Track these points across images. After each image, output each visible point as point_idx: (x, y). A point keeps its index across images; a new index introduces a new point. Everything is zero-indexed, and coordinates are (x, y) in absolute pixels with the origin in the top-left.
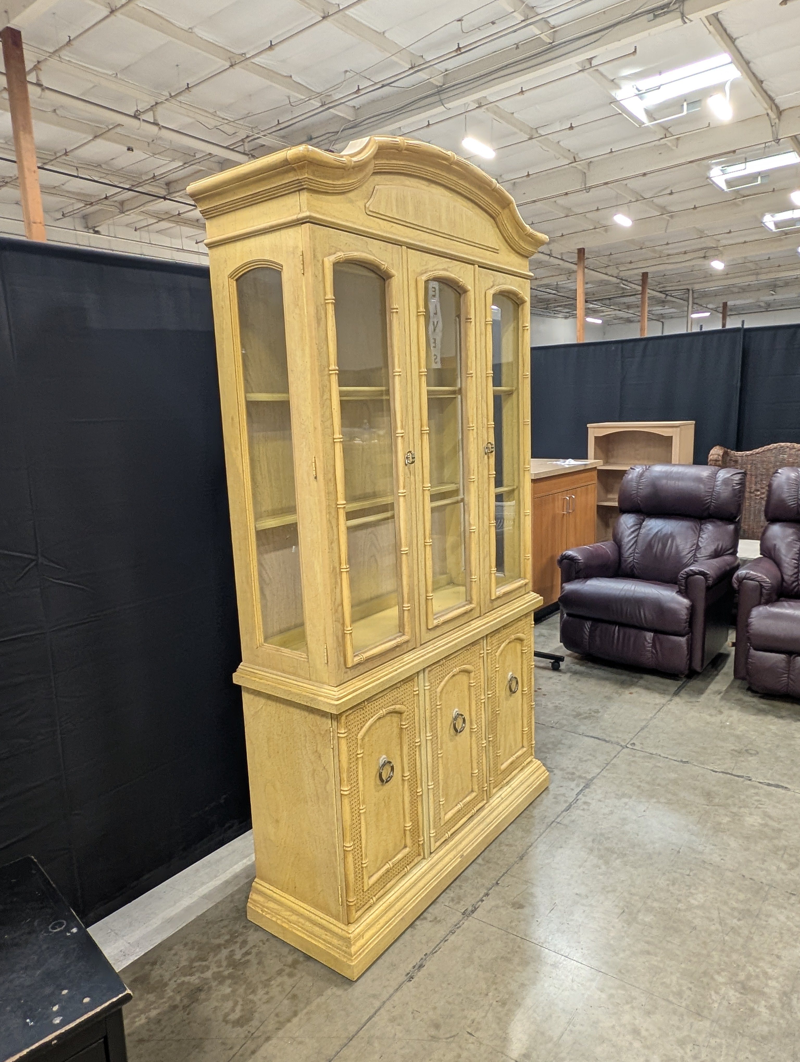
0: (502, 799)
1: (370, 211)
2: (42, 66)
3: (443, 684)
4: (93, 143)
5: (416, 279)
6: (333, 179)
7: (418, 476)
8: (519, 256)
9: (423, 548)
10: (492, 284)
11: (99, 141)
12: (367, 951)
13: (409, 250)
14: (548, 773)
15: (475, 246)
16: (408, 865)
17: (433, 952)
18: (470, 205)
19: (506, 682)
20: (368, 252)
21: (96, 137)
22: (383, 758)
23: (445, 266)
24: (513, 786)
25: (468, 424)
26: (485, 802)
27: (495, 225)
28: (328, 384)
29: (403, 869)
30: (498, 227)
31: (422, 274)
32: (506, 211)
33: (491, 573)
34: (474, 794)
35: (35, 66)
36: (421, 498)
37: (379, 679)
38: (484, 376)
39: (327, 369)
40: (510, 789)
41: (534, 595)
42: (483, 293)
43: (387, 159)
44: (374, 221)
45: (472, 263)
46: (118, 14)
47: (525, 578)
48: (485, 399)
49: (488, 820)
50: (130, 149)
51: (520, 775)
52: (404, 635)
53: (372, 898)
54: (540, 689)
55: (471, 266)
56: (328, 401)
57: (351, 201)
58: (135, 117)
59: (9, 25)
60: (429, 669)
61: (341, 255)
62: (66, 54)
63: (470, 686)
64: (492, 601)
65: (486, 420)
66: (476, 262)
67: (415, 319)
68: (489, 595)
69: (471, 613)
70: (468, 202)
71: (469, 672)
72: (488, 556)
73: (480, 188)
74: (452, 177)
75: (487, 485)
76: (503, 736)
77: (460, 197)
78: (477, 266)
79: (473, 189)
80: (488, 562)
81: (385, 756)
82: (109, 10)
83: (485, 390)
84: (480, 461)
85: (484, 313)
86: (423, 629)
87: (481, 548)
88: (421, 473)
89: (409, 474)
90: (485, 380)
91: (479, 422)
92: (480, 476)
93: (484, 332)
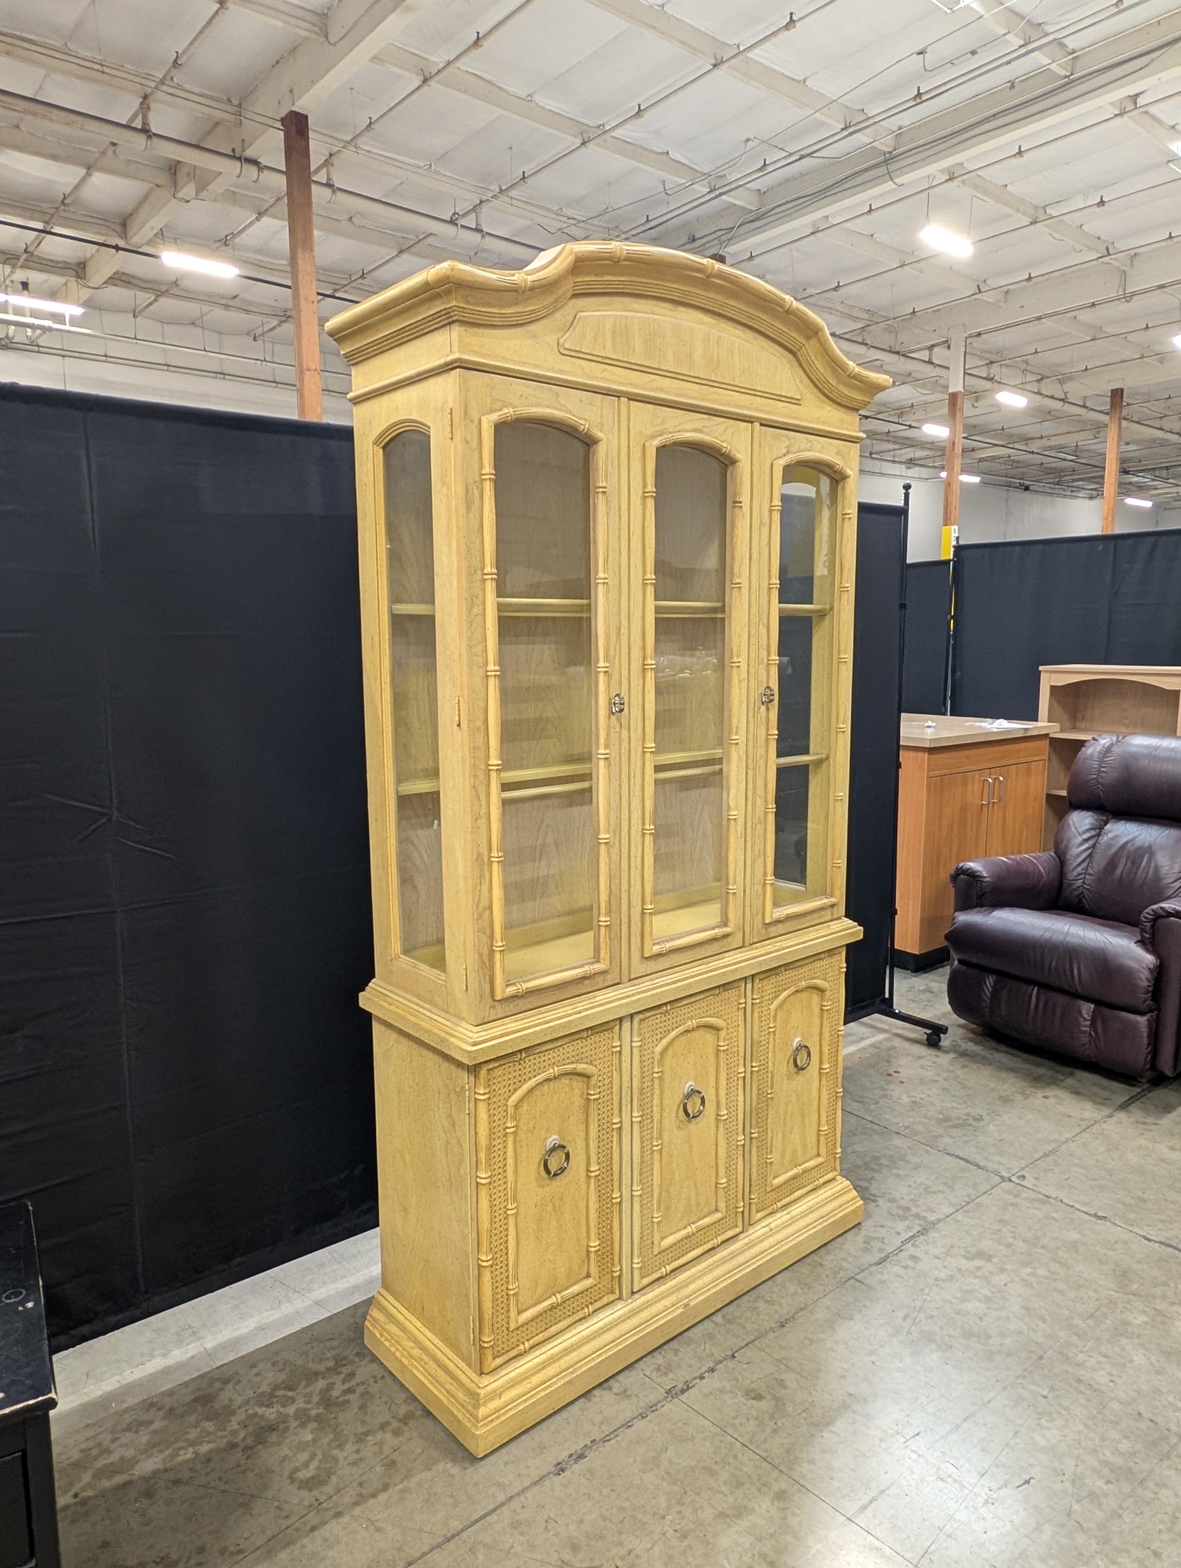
0: (771, 1230)
1: (565, 349)
2: (335, 160)
3: (664, 1042)
4: (397, 260)
5: (644, 445)
6: (501, 307)
7: (636, 730)
8: (839, 408)
9: (639, 838)
10: (785, 451)
11: (405, 256)
12: (503, 1418)
13: (632, 402)
14: (862, 1202)
15: (755, 395)
16: (591, 1303)
17: (604, 1440)
18: (750, 334)
19: (789, 1052)
20: (558, 406)
21: (401, 252)
22: (553, 1139)
23: (698, 425)
24: (793, 1213)
25: (732, 658)
26: (738, 1230)
27: (795, 363)
28: (480, 593)
29: (583, 1308)
30: (801, 366)
31: (653, 437)
32: (814, 342)
33: (765, 884)
34: (718, 1216)
35: (326, 160)
36: (639, 763)
37: (548, 1022)
38: (765, 586)
39: (479, 573)
40: (788, 1217)
41: (849, 922)
42: (768, 463)
43: (596, 275)
44: (574, 363)
45: (750, 420)
46: (432, 83)
47: (832, 896)
48: (765, 621)
49: (741, 1259)
51: (811, 1198)
52: (598, 961)
53: (523, 1343)
54: (898, 1072)
55: (745, 424)
56: (480, 618)
57: (534, 336)
58: (452, 222)
59: (294, 109)
60: (641, 1016)
61: (508, 412)
62: (365, 143)
63: (718, 1050)
64: (767, 925)
65: (765, 653)
66: (758, 419)
67: (639, 501)
68: (760, 916)
69: (725, 941)
70: (746, 330)
71: (717, 1029)
72: (762, 857)
73: (764, 310)
74: (713, 295)
75: (763, 751)
76: (780, 1134)
77: (731, 324)
78: (757, 425)
79: (752, 311)
80: (762, 866)
81: (555, 1137)
82: (422, 78)
83: (766, 609)
84: (751, 713)
85: (767, 494)
86: (635, 957)
87: (749, 844)
88: (640, 727)
89: (618, 728)
90: (766, 594)
91: (753, 655)
92: (751, 737)
93: (768, 522)
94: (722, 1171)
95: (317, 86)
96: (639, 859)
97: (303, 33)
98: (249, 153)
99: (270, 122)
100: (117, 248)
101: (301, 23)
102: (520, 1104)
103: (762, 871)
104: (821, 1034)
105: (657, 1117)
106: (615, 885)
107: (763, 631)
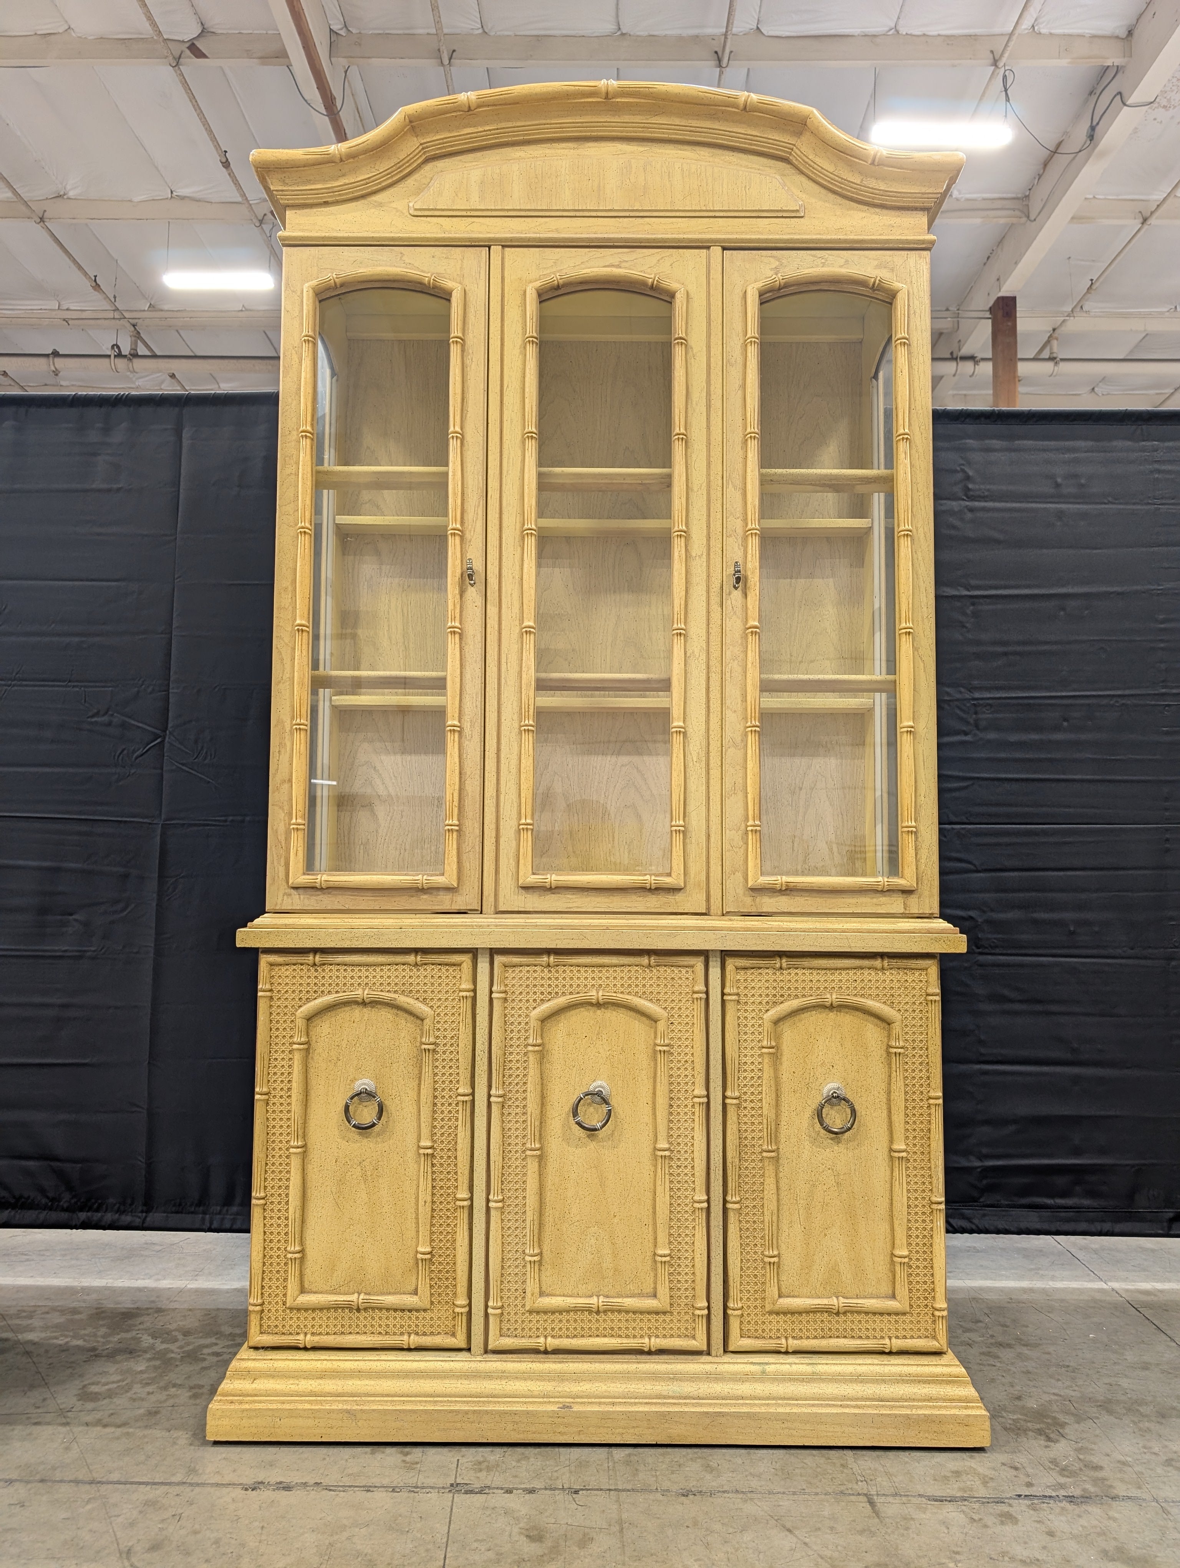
0: (763, 1372)
1: (416, 210)
2: (1061, 334)
3: (547, 1006)
5: (523, 288)
6: (324, 181)
7: (510, 607)
8: (885, 211)
9: (514, 736)
10: (770, 273)
12: (247, 1406)
13: (506, 249)
14: (987, 1412)
15: (715, 217)
16: (417, 1334)
18: (704, 152)
19: (811, 1100)
20: (402, 265)
22: (360, 1081)
23: (615, 260)
24: (820, 1368)
25: (676, 526)
26: (695, 1346)
27: (790, 171)
28: (295, 453)
29: (402, 1334)
32: (806, 137)
33: (746, 832)
34: (655, 1304)
36: (515, 647)
37: (352, 928)
39: (294, 433)
40: (808, 1368)
41: (941, 923)
42: (739, 291)
43: (449, 131)
44: (429, 223)
45: (703, 245)
47: (904, 879)
48: (738, 483)
49: (688, 1388)
51: (869, 1362)
52: (442, 874)
53: (306, 1334)
55: (695, 251)
56: (293, 478)
57: (380, 205)
59: (1001, 294)
60: (506, 959)
61: (331, 277)
63: (655, 1052)
64: (753, 892)
65: (739, 523)
66: (715, 242)
67: (517, 351)
68: (739, 875)
69: (671, 898)
70: (697, 148)
71: (653, 1020)
72: (740, 795)
73: (713, 117)
74: (627, 118)
75: (737, 650)
76: (797, 1229)
77: (671, 146)
78: (716, 251)
79: (694, 123)
80: (741, 804)
81: (366, 1081)
82: (1141, 220)
83: (740, 466)
84: (715, 599)
85: (739, 327)
86: (507, 884)
87: (715, 773)
88: (517, 605)
89: (480, 601)
90: (738, 448)
91: (716, 526)
92: (715, 630)
93: (740, 360)
94: (662, 1237)
95: (1020, 265)
96: (514, 762)
98: (965, 351)
101: (1000, 213)
102: (317, 1021)
103: (741, 812)
104: (889, 1093)
105: (532, 1107)
106: (472, 786)
107: (733, 495)
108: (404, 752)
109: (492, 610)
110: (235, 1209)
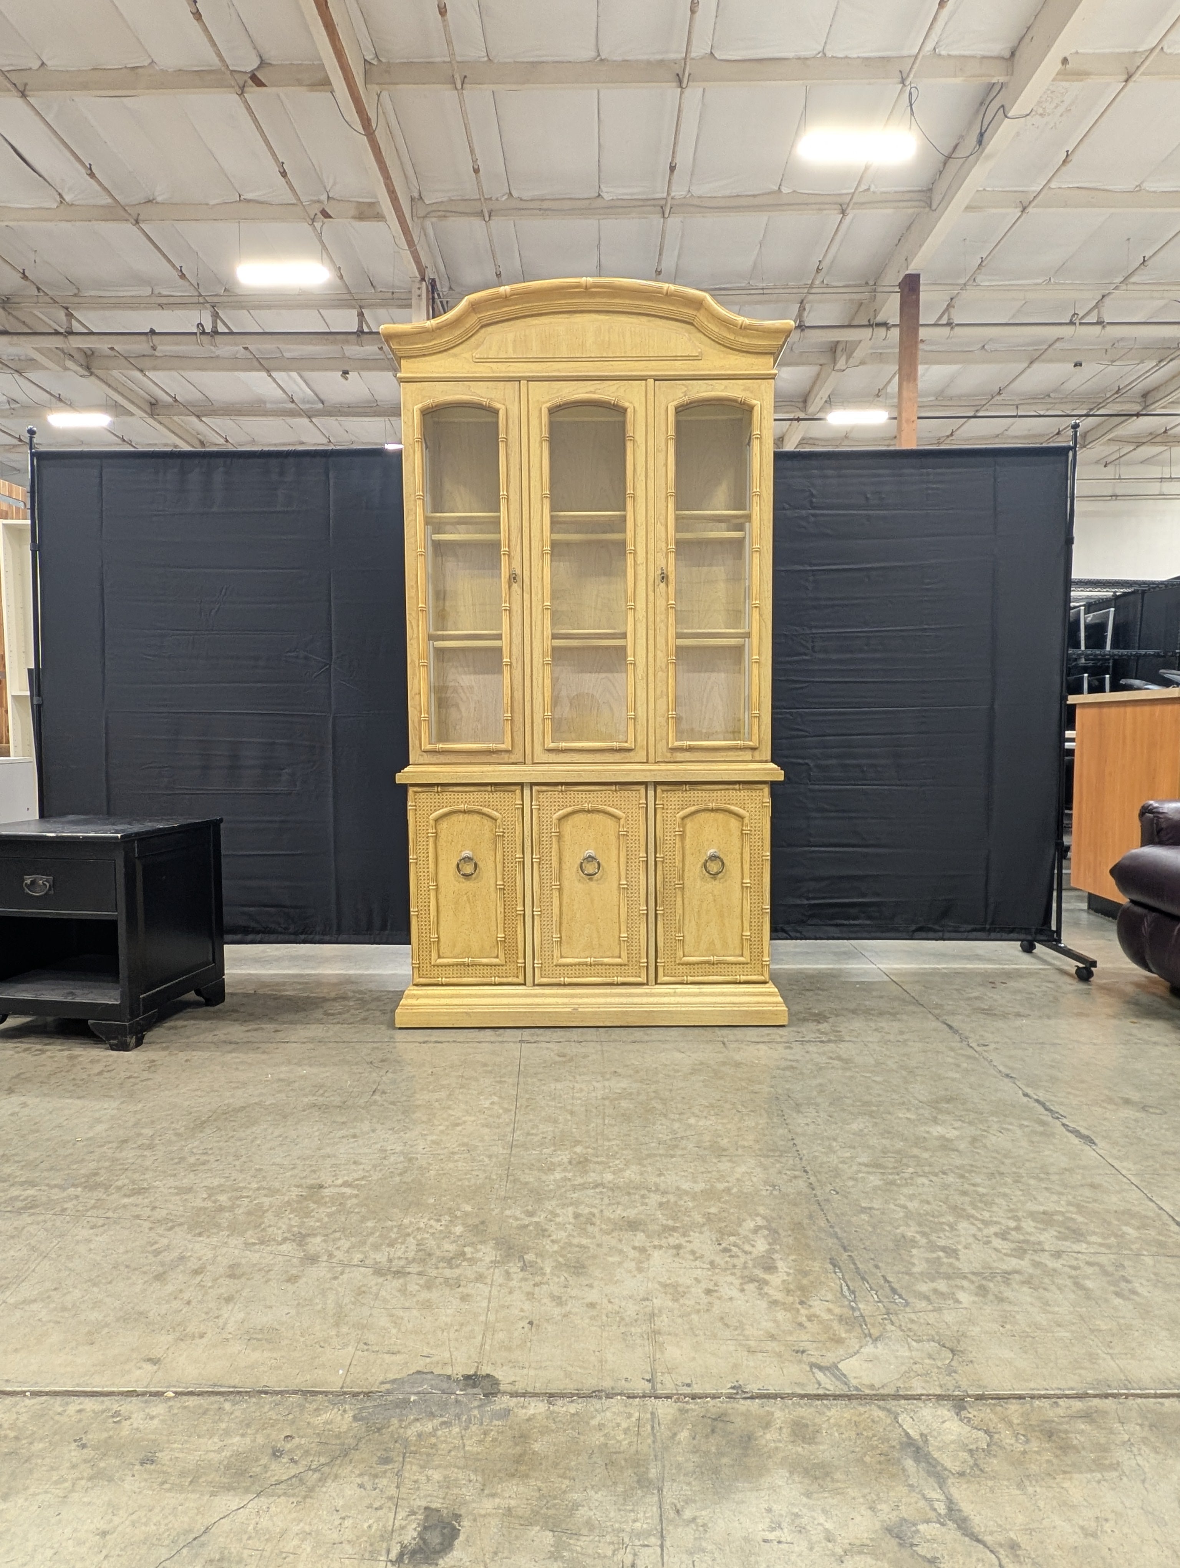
0: (675, 993)
1: (475, 359)
2: (956, 303)
3: (562, 813)
4: (1029, 370)
6: (422, 343)
7: (537, 595)
8: (747, 355)
9: (540, 665)
10: (681, 395)
11: (1035, 366)
12: (415, 1011)
13: (530, 382)
14: (787, 1008)
15: (650, 360)
16: (499, 977)
19: (703, 859)
20: (470, 394)
21: (1031, 363)
23: (592, 389)
24: (706, 991)
25: (627, 547)
26: (640, 981)
27: (693, 330)
28: (414, 507)
29: (491, 977)
30: (702, 332)
31: (546, 401)
32: (702, 311)
34: (619, 961)
35: (948, 305)
36: (540, 617)
37: (457, 772)
38: (663, 496)
40: (698, 992)
42: (663, 407)
43: (494, 310)
44: (486, 366)
45: (644, 379)
46: (1030, 210)
47: (752, 742)
48: (663, 521)
49: (637, 1001)
50: (1078, 364)
51: (730, 987)
52: (503, 744)
53: (442, 978)
55: (639, 382)
57: (455, 355)
58: (1071, 323)
59: (907, 272)
61: (428, 402)
62: (984, 280)
63: (619, 835)
64: (671, 751)
65: (664, 545)
66: (650, 377)
67: (537, 445)
68: (664, 742)
69: (627, 754)
70: (640, 317)
71: (618, 819)
72: (665, 697)
73: (649, 299)
74: (598, 300)
75: (663, 617)
76: (693, 923)
77: (623, 316)
78: (651, 381)
79: (638, 302)
80: (665, 703)
81: (468, 852)
82: (1020, 209)
83: (664, 512)
84: (651, 588)
85: (663, 428)
86: (538, 748)
87: (651, 686)
88: (540, 593)
89: (519, 592)
90: (663, 501)
91: (651, 546)
92: (651, 606)
93: (664, 449)
94: (623, 928)
95: (924, 248)
96: (540, 682)
97: (910, 211)
98: (880, 319)
99: (891, 289)
100: (798, 420)
101: (909, 204)
102: (440, 822)
103: (665, 707)
104: (742, 854)
105: (555, 864)
106: (518, 695)
107: (660, 528)
108: (475, 673)
109: (526, 596)
110: (387, 932)
